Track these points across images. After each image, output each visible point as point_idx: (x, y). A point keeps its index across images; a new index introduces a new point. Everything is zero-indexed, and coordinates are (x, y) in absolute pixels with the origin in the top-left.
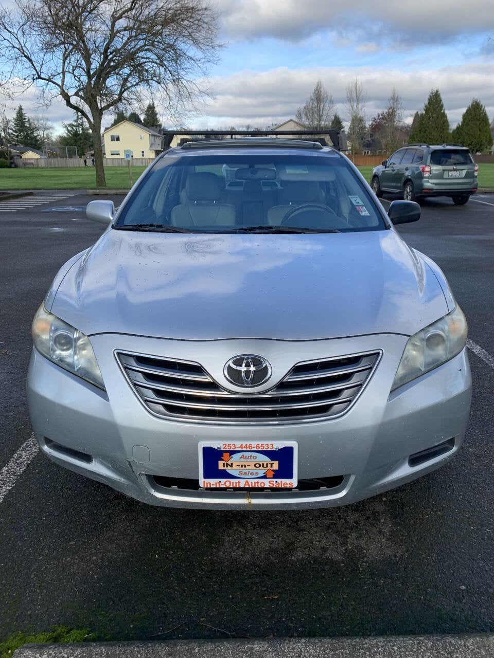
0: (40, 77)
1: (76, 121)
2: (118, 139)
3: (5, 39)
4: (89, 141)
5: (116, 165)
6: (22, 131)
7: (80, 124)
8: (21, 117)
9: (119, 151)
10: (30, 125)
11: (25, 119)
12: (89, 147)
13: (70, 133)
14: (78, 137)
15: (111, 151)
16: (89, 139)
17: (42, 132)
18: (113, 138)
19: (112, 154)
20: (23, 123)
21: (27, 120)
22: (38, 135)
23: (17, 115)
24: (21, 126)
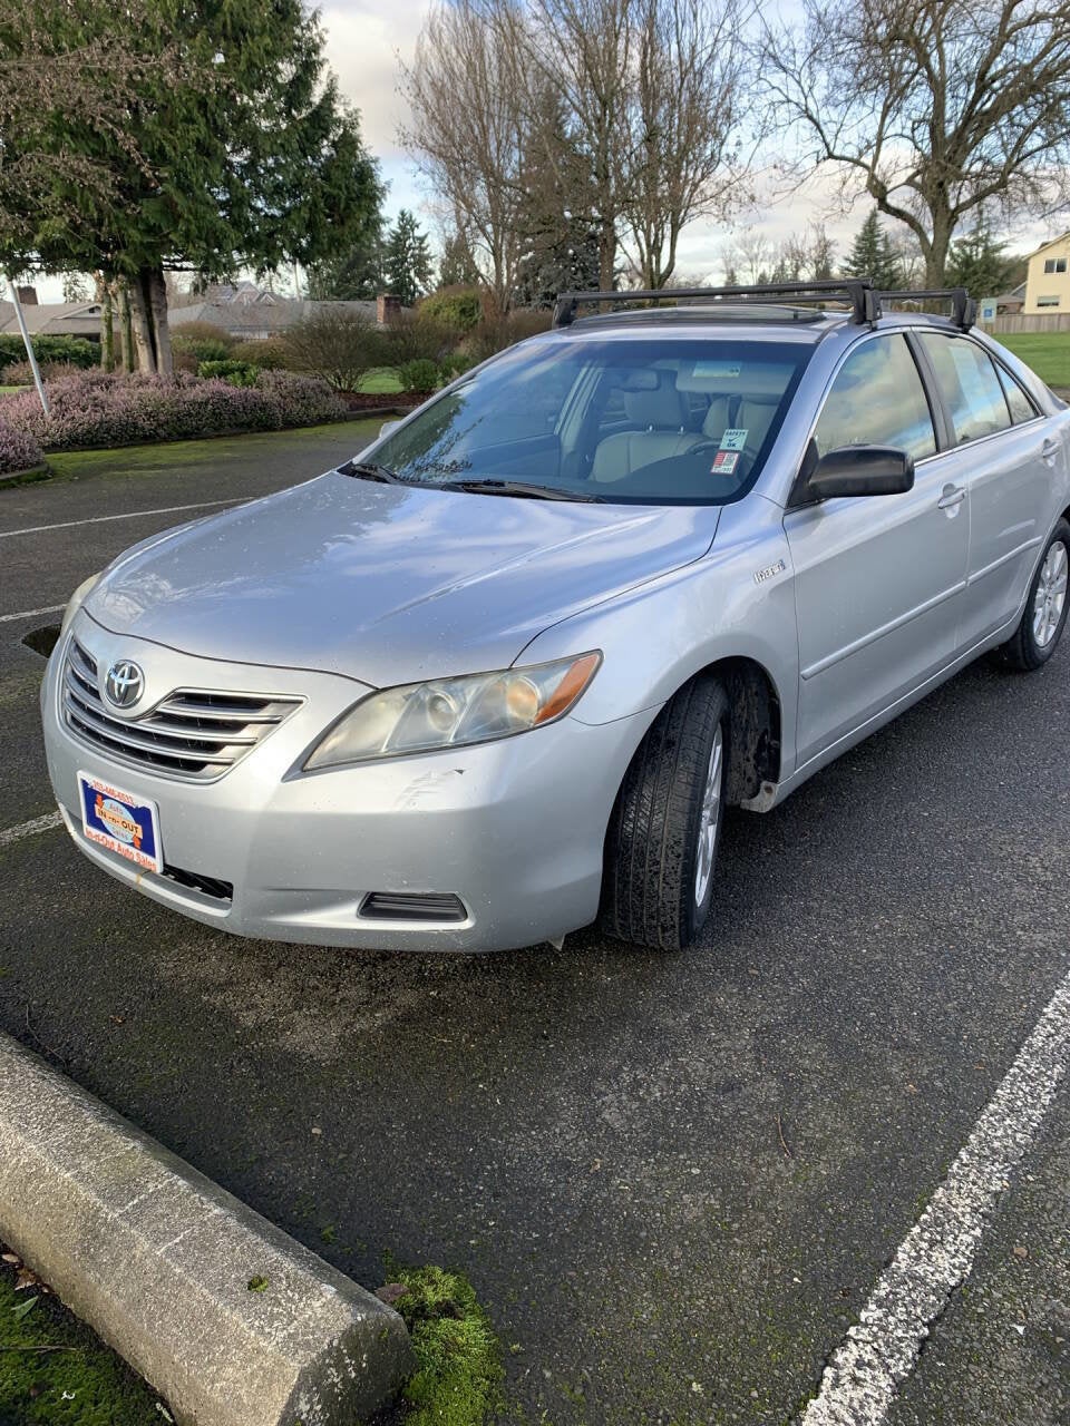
0: (831, 156)
1: (974, 232)
2: (1061, 268)
3: (773, 88)
4: (996, 277)
5: (1044, 328)
6: (867, 262)
7: (980, 240)
8: (872, 232)
9: (1058, 297)
10: (887, 246)
11: (879, 235)
12: (993, 288)
13: (955, 261)
14: (972, 269)
15: (1040, 298)
16: (996, 271)
17: (910, 261)
18: (1049, 267)
19: (1040, 305)
20: (874, 244)
21: (883, 236)
22: (900, 268)
23: (864, 229)
24: (867, 252)
